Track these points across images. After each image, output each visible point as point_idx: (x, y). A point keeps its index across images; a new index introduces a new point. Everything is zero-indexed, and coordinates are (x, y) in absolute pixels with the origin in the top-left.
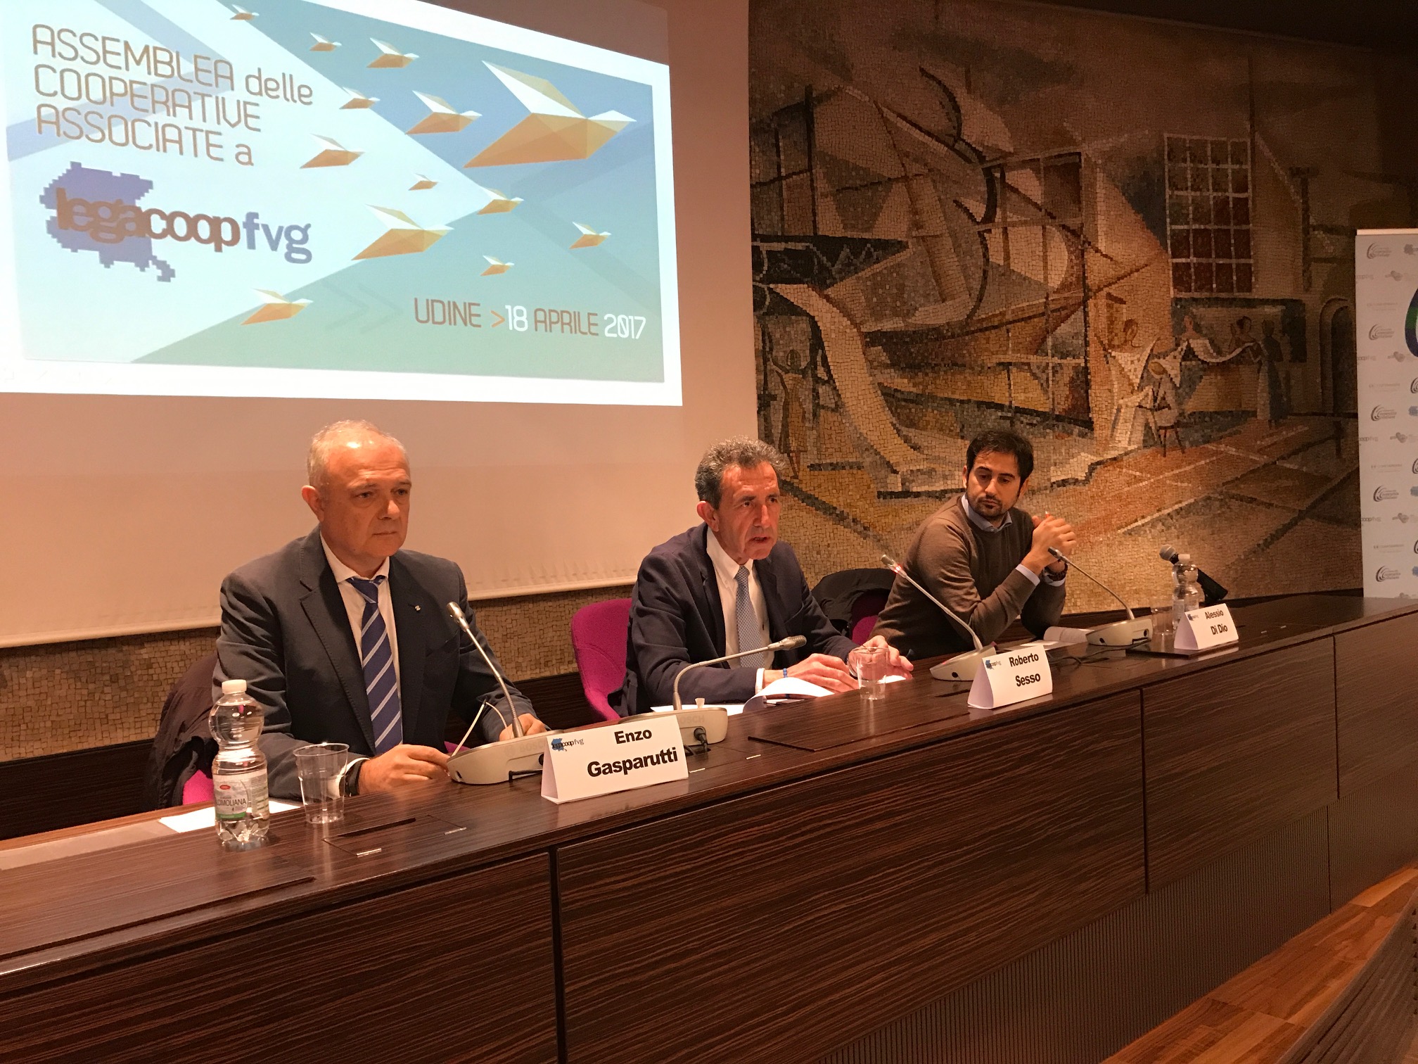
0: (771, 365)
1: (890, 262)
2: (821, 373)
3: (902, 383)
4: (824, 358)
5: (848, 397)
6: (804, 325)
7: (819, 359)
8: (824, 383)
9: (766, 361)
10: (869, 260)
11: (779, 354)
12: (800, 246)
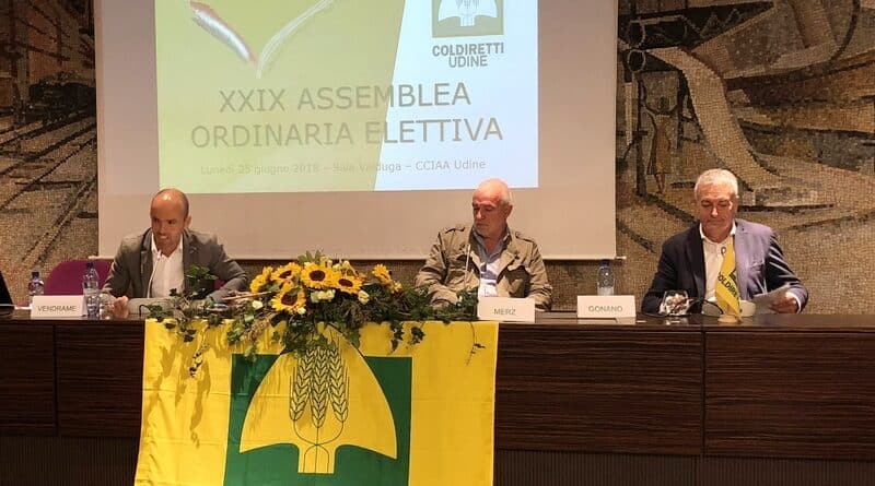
0: (644, 110)
1: (754, 20)
2: (686, 113)
3: (761, 118)
4: (690, 101)
5: (709, 131)
6: (673, 78)
7: (685, 102)
8: (688, 120)
9: (640, 106)
10: (734, 21)
11: (651, 100)
12: (673, 18)
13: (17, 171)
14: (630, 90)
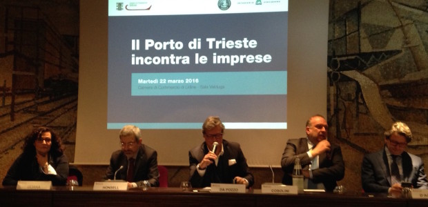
0: (340, 99)
1: (392, 59)
2: (360, 100)
3: (398, 103)
4: (362, 95)
5: (372, 109)
6: (354, 84)
7: (360, 95)
8: (361, 104)
9: (337, 97)
10: (383, 58)
11: (343, 95)
12: (353, 57)
13: (35, 121)
14: (333, 89)
